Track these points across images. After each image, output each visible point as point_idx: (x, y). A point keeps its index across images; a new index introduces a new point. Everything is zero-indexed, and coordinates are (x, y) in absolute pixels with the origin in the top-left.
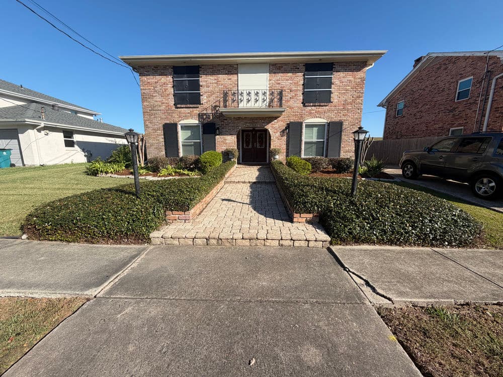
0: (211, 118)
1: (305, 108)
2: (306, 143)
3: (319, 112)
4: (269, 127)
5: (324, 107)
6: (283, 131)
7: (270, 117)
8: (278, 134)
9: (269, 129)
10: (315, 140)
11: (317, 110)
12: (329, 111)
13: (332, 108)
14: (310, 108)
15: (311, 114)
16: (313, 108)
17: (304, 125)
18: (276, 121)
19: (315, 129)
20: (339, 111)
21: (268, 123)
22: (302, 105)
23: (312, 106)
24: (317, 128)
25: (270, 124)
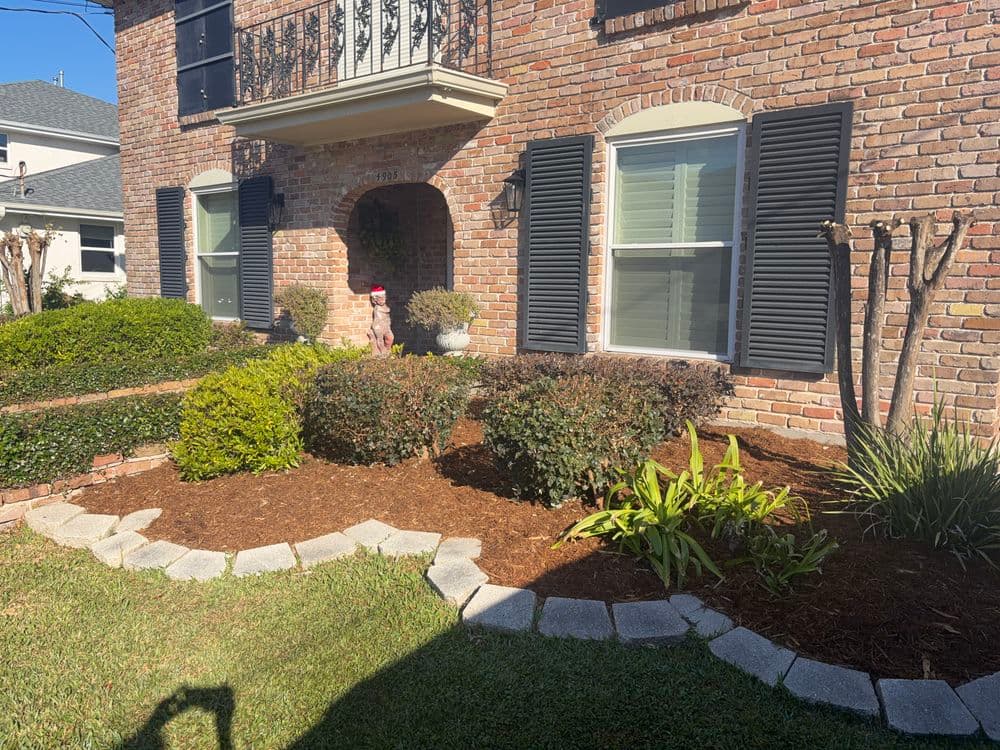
0: (263, 157)
1: (609, 50)
2: (625, 263)
3: (686, 58)
4: (444, 181)
5: (724, 24)
6: (502, 200)
7: (448, 129)
8: (484, 213)
9: (446, 193)
10: (684, 241)
11: (681, 47)
12: (757, 40)
13: (778, 15)
14: (636, 45)
15: (642, 85)
16: (655, 39)
17: (608, 154)
18: (472, 144)
19: (686, 174)
20: (832, 30)
21: (441, 160)
22: (592, 34)
23: (647, 29)
24: (698, 167)
25: (452, 163)
